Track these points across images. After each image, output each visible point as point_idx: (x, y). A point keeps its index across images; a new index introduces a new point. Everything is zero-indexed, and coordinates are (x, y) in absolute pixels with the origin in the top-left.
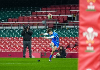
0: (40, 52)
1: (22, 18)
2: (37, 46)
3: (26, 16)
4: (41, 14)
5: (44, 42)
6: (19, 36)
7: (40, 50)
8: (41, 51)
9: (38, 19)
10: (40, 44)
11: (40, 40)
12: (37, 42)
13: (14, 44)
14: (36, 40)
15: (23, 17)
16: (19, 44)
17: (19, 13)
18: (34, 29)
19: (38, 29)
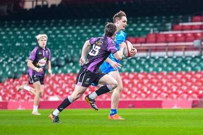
0: (190, 99)
1: (154, 36)
2: (185, 88)
3: (161, 33)
4: (192, 28)
5: (197, 81)
6: (148, 71)
7: (190, 97)
8: (193, 97)
9: (186, 38)
10: (189, 84)
11: (189, 76)
12: (184, 80)
13: (140, 85)
14: (182, 78)
15: (156, 34)
16: (149, 85)
17: (149, 27)
18: (177, 57)
19: (186, 57)
